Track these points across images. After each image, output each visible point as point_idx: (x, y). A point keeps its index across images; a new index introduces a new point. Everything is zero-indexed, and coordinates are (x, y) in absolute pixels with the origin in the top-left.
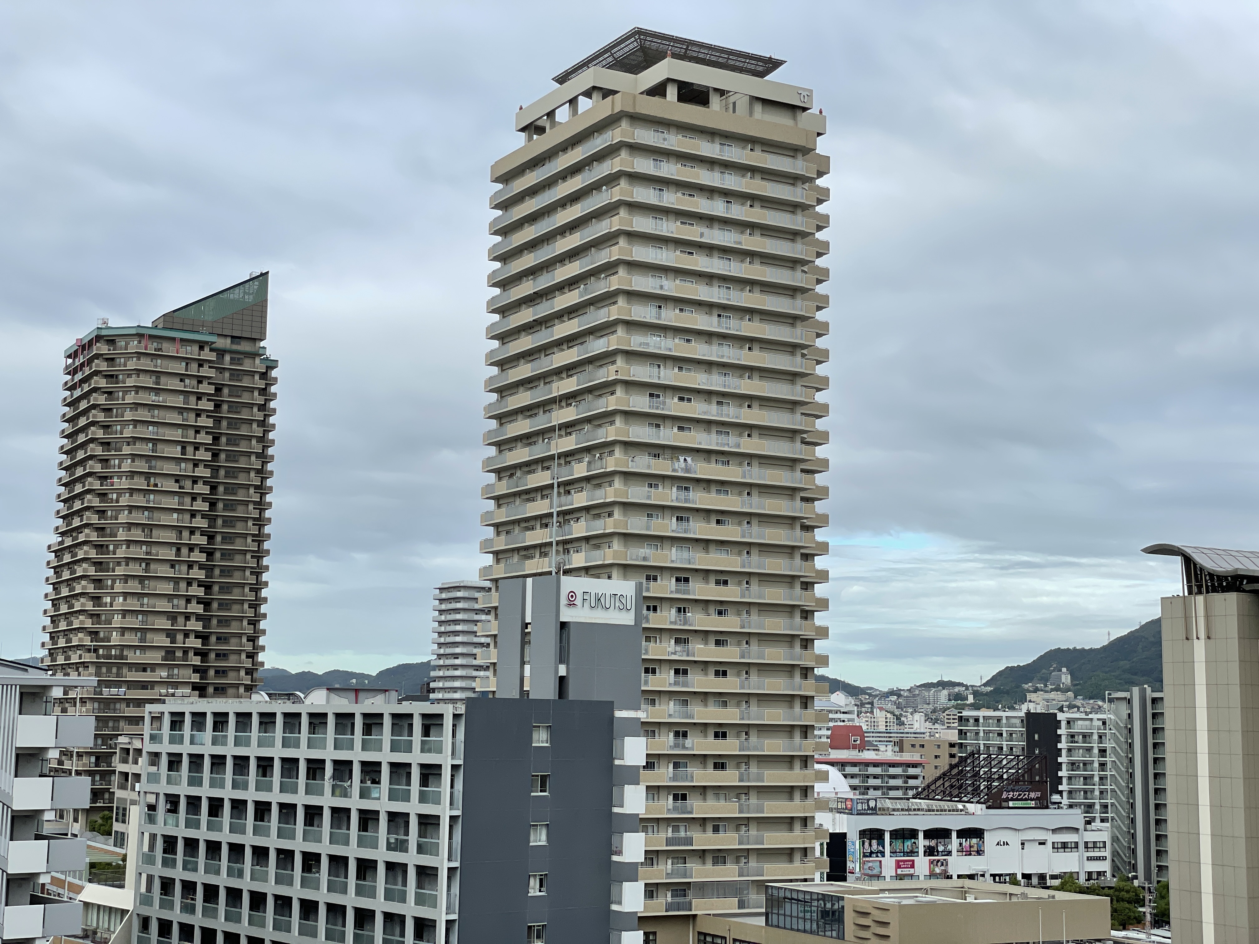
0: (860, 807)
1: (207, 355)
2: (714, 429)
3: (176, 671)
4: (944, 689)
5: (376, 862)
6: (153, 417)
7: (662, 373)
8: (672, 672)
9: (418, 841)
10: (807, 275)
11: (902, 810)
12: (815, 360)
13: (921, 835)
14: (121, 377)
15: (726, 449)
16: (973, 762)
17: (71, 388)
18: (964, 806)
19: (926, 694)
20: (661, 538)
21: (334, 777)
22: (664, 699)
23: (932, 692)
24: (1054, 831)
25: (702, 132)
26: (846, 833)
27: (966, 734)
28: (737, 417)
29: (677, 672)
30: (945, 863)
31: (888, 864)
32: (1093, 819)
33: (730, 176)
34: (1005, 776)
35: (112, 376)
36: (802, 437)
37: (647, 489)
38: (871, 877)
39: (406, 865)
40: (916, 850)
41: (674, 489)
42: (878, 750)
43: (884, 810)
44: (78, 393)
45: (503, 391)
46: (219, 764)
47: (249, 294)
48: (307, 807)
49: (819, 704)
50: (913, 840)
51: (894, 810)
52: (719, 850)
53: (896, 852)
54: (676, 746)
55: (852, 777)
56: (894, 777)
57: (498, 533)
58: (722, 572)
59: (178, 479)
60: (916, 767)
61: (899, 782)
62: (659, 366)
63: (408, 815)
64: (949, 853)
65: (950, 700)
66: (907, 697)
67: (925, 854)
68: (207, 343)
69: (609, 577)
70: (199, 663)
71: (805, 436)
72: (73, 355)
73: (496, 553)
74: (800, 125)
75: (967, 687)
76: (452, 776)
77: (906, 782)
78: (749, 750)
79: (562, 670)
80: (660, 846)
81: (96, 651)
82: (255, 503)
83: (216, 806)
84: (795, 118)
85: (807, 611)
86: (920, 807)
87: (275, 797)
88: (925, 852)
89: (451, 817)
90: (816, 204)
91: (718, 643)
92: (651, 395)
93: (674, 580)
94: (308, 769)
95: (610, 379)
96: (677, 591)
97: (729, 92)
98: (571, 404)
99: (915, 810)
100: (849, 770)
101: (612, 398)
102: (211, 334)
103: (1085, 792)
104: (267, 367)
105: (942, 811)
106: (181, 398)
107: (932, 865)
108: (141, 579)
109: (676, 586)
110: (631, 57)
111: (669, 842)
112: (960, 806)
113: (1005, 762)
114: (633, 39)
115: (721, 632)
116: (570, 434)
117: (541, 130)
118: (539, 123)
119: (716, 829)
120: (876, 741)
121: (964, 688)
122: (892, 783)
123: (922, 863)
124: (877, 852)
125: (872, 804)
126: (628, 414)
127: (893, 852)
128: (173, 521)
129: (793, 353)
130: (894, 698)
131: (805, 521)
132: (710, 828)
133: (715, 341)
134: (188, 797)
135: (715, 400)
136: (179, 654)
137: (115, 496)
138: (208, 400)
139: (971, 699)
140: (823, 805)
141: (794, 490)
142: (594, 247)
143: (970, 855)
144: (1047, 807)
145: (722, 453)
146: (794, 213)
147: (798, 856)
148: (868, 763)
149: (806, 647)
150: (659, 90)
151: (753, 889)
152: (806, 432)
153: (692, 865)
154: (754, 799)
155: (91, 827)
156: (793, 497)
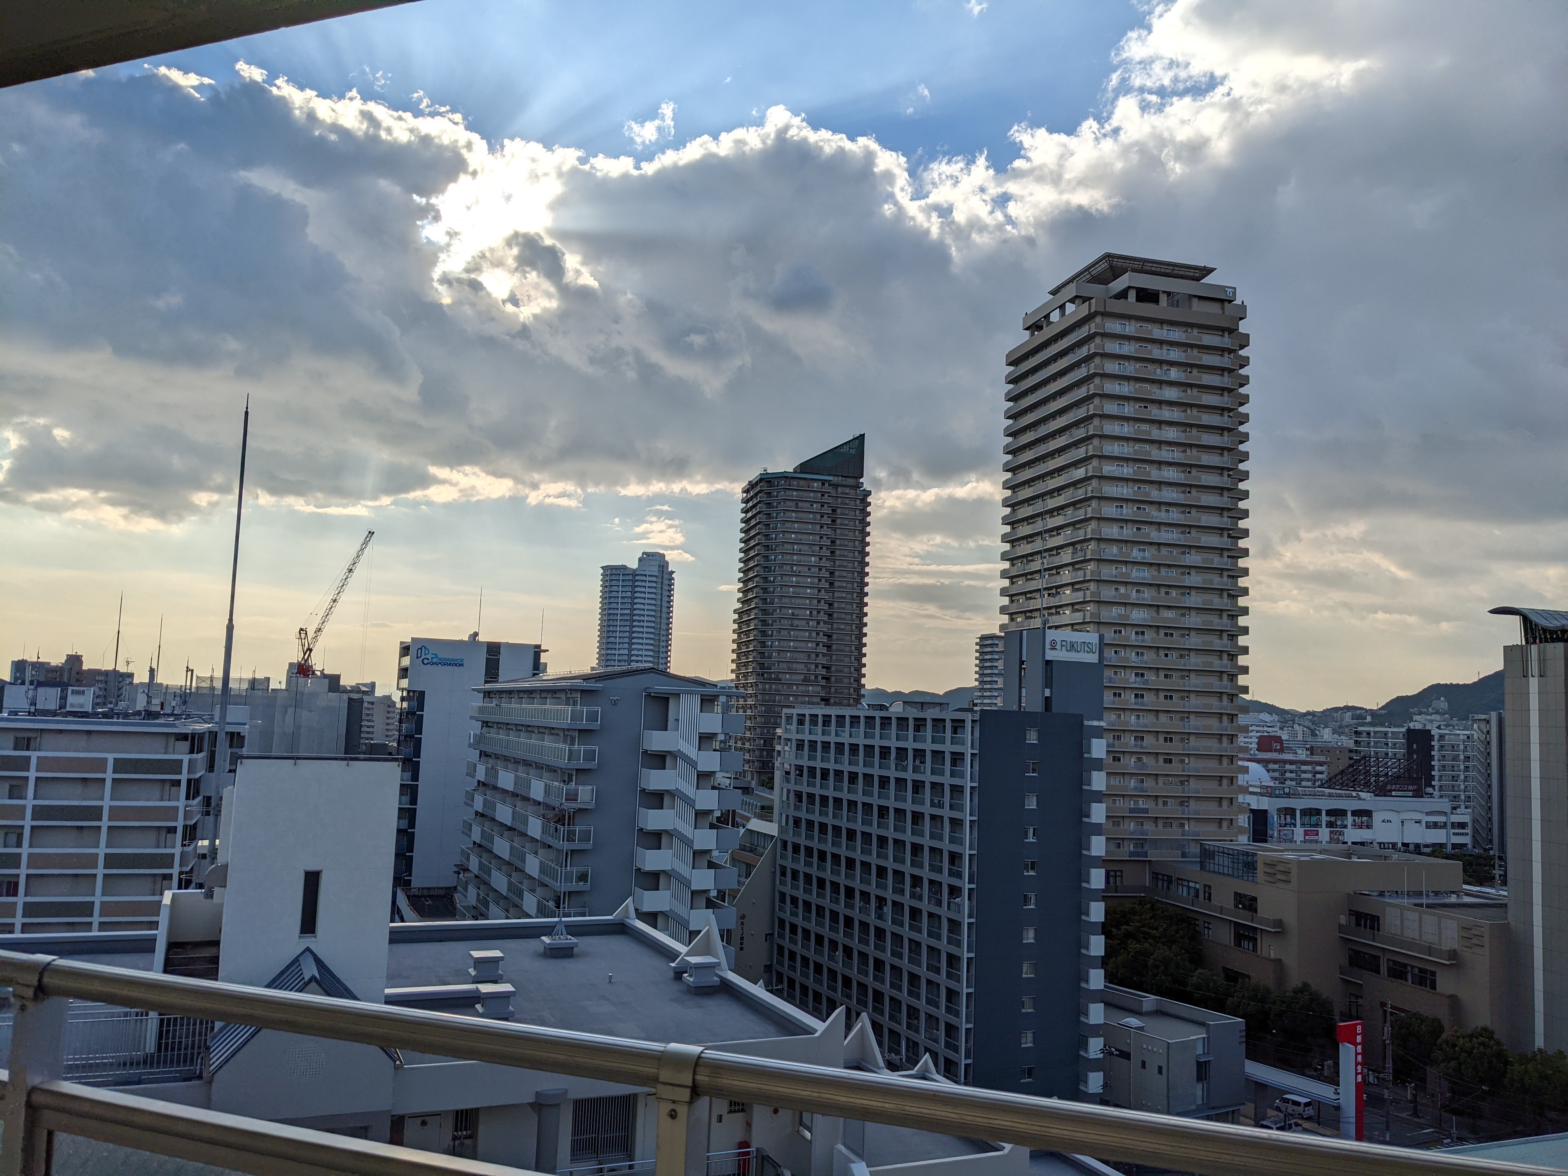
5: (923, 814)
7: (1124, 491)
8: (1133, 696)
9: (950, 802)
10: (1233, 419)
11: (1310, 795)
12: (1239, 478)
13: (1324, 813)
15: (1172, 542)
20: (1125, 604)
21: (897, 758)
22: (1128, 713)
24: (1428, 814)
25: (1154, 322)
27: (1360, 743)
28: (1181, 520)
29: (1136, 696)
30: (1341, 834)
31: (1299, 832)
32: (1459, 807)
34: (1390, 774)
36: (1228, 533)
37: (1116, 570)
38: (1285, 841)
39: (942, 817)
40: (1320, 823)
41: (1136, 570)
43: (1296, 795)
44: (750, 515)
47: (853, 449)
49: (1243, 720)
50: (1318, 817)
51: (1304, 795)
52: (1168, 818)
53: (1305, 824)
54: (1136, 746)
58: (1169, 627)
62: (1124, 485)
63: (943, 784)
64: (1346, 827)
68: (826, 480)
71: (1230, 532)
72: (747, 491)
74: (1226, 313)
76: (972, 760)
78: (1188, 750)
79: (1047, 693)
80: (1125, 813)
82: (858, 572)
84: (1223, 308)
85: (1232, 655)
87: (860, 769)
88: (1327, 825)
89: (971, 787)
90: (1239, 368)
92: (1117, 506)
93: (1134, 633)
94: (881, 753)
95: (1087, 496)
96: (1136, 640)
97: (1173, 292)
99: (1320, 795)
101: (1089, 509)
102: (829, 475)
103: (1453, 787)
104: (864, 495)
105: (1340, 797)
106: (811, 516)
107: (1332, 834)
109: (1136, 637)
110: (1103, 274)
111: (1132, 810)
113: (1390, 763)
114: (1104, 261)
115: (1169, 669)
117: (1040, 328)
118: (1039, 323)
119: (1165, 803)
122: (1304, 776)
123: (1324, 833)
124: (1290, 824)
126: (1100, 519)
127: (1302, 824)
129: (1222, 474)
131: (1230, 592)
132: (1160, 801)
134: (809, 767)
137: (772, 579)
139: (1369, 719)
140: (1240, 789)
141: (1222, 570)
143: (1362, 828)
144: (1422, 797)
145: (1169, 544)
146: (1222, 375)
147: (1225, 825)
148: (1285, 762)
149: (1232, 680)
150: (1123, 295)
151: (1192, 844)
152: (1231, 529)
153: (1148, 826)
154: (1193, 784)
155: (762, 784)
156: (1220, 575)
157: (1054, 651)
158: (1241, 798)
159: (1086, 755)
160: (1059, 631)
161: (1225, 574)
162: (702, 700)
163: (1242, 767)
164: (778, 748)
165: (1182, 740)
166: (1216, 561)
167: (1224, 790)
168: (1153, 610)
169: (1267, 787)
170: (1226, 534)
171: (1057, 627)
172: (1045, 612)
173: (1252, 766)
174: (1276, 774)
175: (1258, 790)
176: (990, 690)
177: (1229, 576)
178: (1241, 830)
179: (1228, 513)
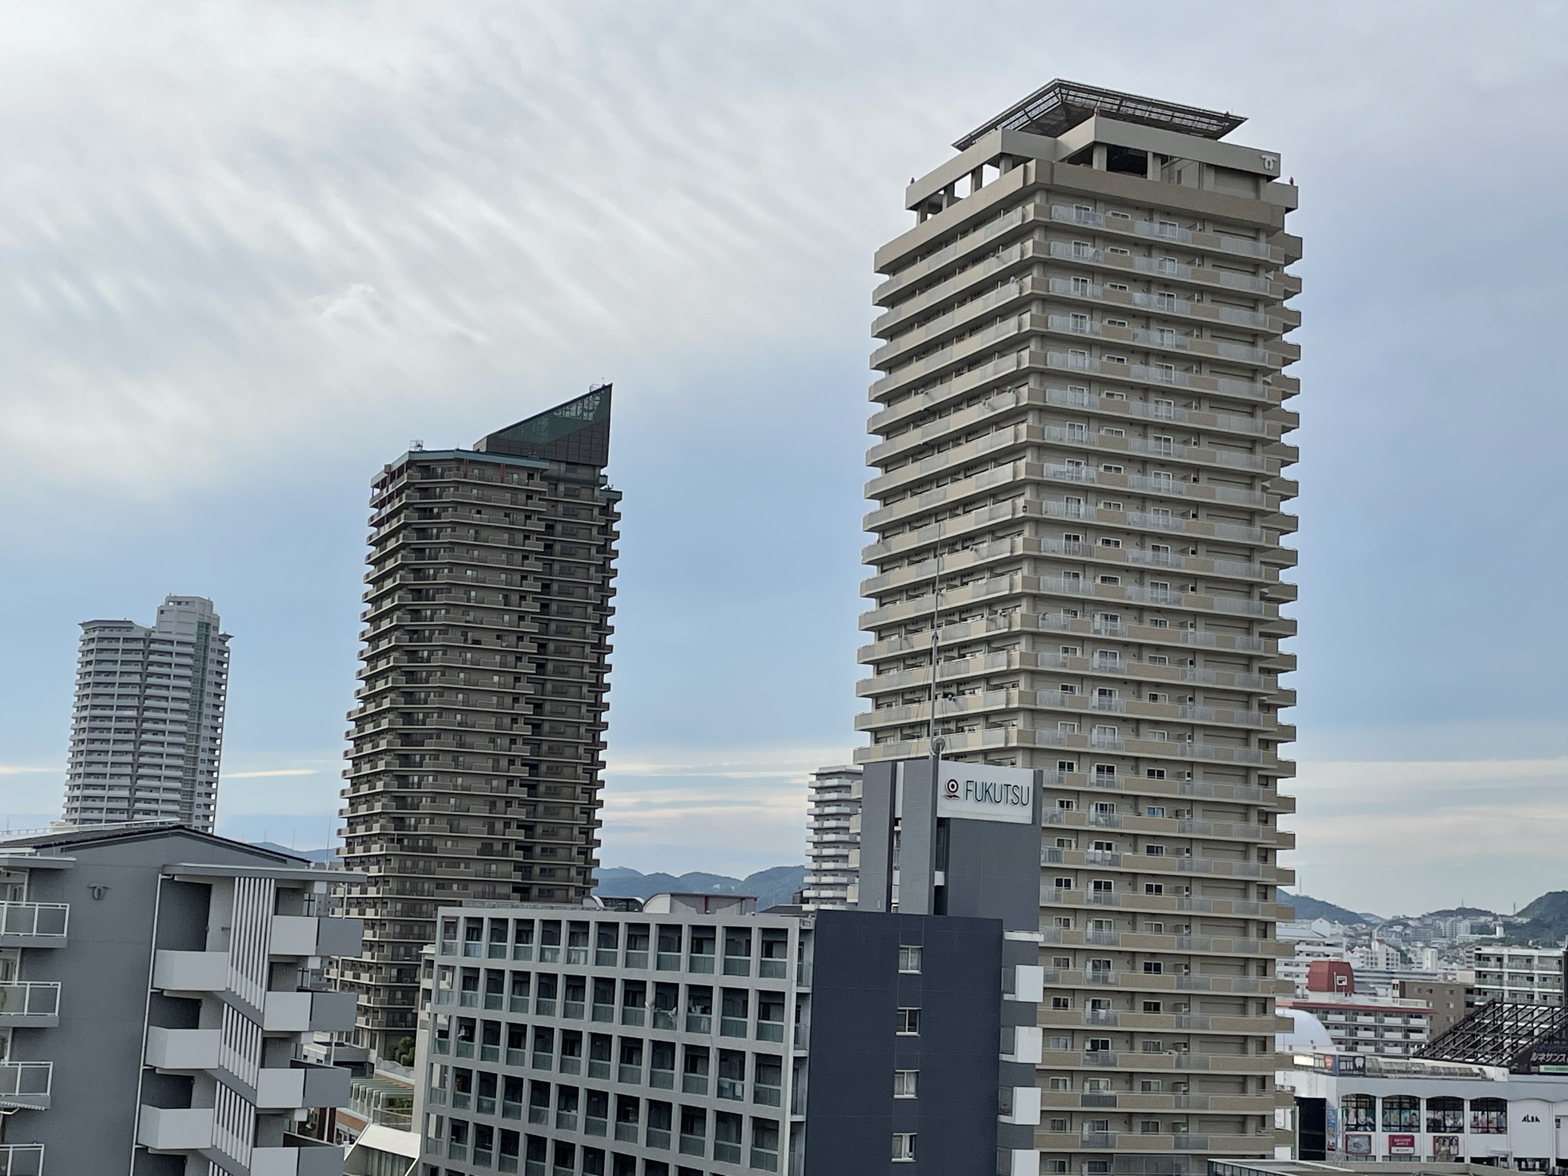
0: (1343, 1066)
1: (537, 485)
2: (1148, 580)
3: (494, 867)
4: (1465, 918)
5: (704, 1111)
6: (472, 559)
7: (1082, 510)
8: (1092, 886)
9: (755, 1087)
10: (1271, 387)
11: (1399, 1072)
12: (1279, 494)
13: (1423, 1105)
14: (436, 510)
15: (1163, 605)
16: (1494, 1012)
17: (379, 524)
18: (1481, 1069)
19: (1442, 924)
20: (1080, 716)
21: (656, 1004)
22: (1081, 918)
23: (1448, 923)
25: (1137, 208)
26: (1324, 1100)
27: (1485, 976)
28: (1178, 566)
29: (1097, 885)
30: (1453, 1142)
31: (1380, 1140)
33: (1172, 263)
35: (425, 509)
36: (1261, 592)
37: (1061, 655)
38: (1356, 1156)
39: (740, 1117)
40: (1416, 1124)
41: (1097, 655)
42: (1375, 994)
43: (1375, 1071)
44: (385, 529)
45: (885, 530)
46: (522, 982)
47: (588, 411)
48: (624, 1040)
49: (1283, 931)
50: (1413, 1111)
51: (1389, 1071)
52: (1151, 1114)
53: (1390, 1126)
54: (1095, 979)
55: (1336, 1028)
56: (1390, 1029)
57: (878, 706)
58: (1156, 761)
59: (499, 635)
60: (1420, 1017)
61: (1398, 1036)
62: (1079, 500)
63: (743, 1054)
64: (1459, 1129)
65: (1472, 933)
66: (1416, 928)
67: (1429, 1129)
68: (537, 469)
69: (1013, 764)
70: (521, 859)
71: (1265, 590)
72: (382, 485)
73: (875, 731)
74: (1264, 198)
75: (1496, 917)
76: (798, 1007)
77: (1407, 1037)
78: (1189, 987)
79: (939, 879)
80: (1075, 1106)
81: (400, 841)
82: (591, 665)
83: (517, 1034)
84: (1257, 190)
85: (1267, 813)
86: (1423, 1069)
87: (586, 1026)
88: (1428, 1127)
89: (795, 1058)
90: (1282, 298)
91: (1150, 850)
92: (1068, 537)
93: (1094, 769)
94: (627, 993)
95: (1017, 516)
96: (1098, 784)
97: (1172, 157)
98: (967, 548)
99: (1415, 1072)
100: (1332, 1018)
101: (1019, 540)
102: (543, 459)
104: (609, 500)
105: (1451, 1074)
106: (506, 536)
107: (1437, 1144)
108: (456, 755)
109: (1098, 777)
110: (1050, 116)
111: (1086, 1100)
112: (1475, 1069)
113: (1536, 1014)
114: (1052, 94)
115: (1154, 837)
116: (967, 584)
117: (936, 208)
118: (935, 200)
119: (1146, 1087)
120: (1374, 983)
121: (1491, 919)
122: (1388, 1035)
123: (1424, 1142)
124: (1365, 1125)
125: (1359, 1063)
126: (1038, 560)
127: (1387, 1126)
128: (493, 684)
129: (1251, 486)
130: (1398, 928)
131: (1265, 698)
132: (1138, 1085)
133: (1152, 471)
134: (486, 1022)
135: (1149, 543)
136: (498, 847)
137: (426, 654)
138: (537, 539)
139: (1499, 933)
140: (1287, 1062)
141: (1251, 658)
142: (999, 352)
143: (1488, 1132)
145: (1158, 610)
146: (1254, 309)
147: (1251, 1125)
148: (1357, 1010)
149: (1265, 859)
150: (1084, 156)
151: (1192, 1164)
152: (1267, 585)
153: (1116, 1131)
154: (1196, 1051)
155: (390, 1055)
156: (1248, 668)
157: (952, 800)
158: (1281, 1078)
159: (1007, 997)
160: (960, 765)
161: (1255, 666)
162: (278, 891)
163: (1283, 1019)
164: (426, 983)
165: (1176, 968)
166: (1239, 643)
167: (1247, 1063)
168: (1129, 728)
169: (1325, 1055)
170: (1257, 594)
171: (958, 757)
172: (939, 729)
173: (1300, 1016)
174: (1341, 1033)
175: (1309, 1062)
176: (833, 872)
177: (1262, 670)
178: (1282, 1137)
179: (1258, 557)
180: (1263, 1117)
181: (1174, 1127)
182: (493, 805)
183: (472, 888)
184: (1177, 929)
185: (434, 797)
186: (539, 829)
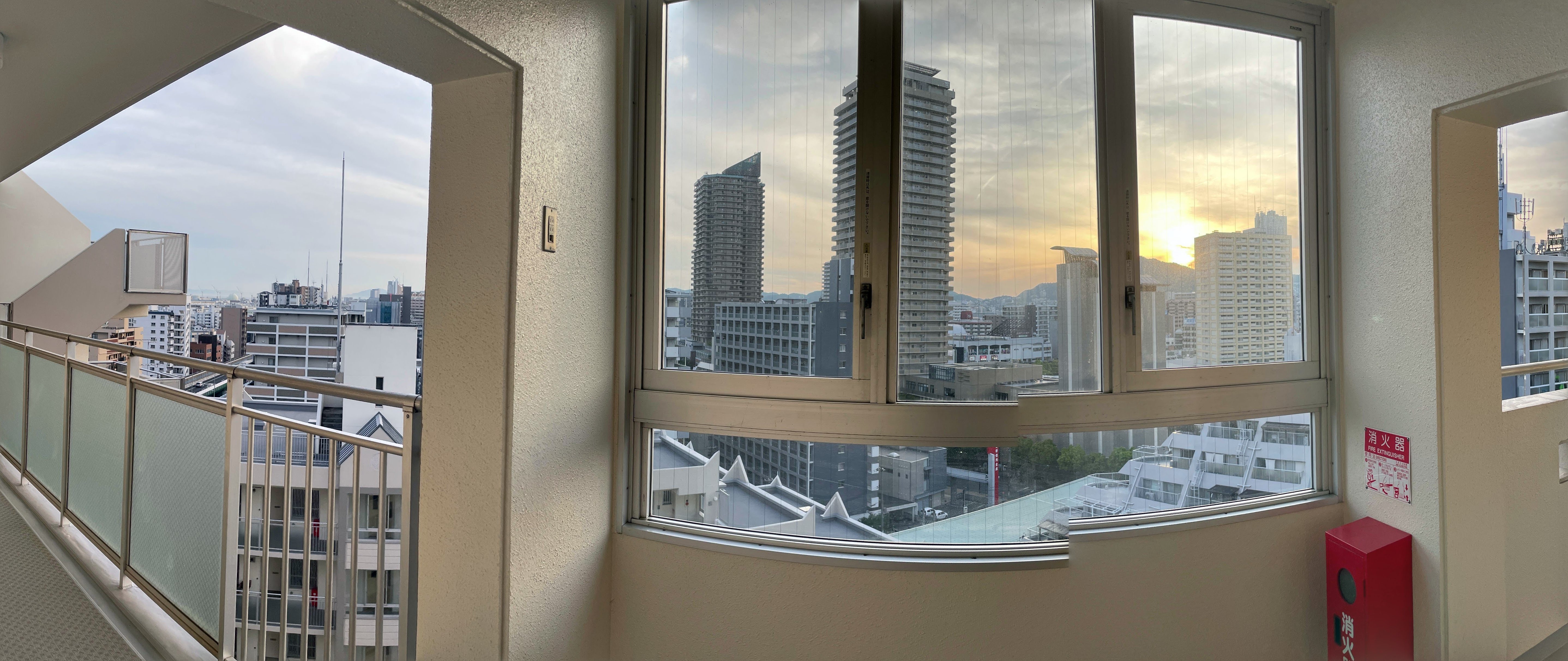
1: (741, 183)
3: (735, 293)
11: (983, 339)
13: (989, 347)
14: (713, 192)
16: (1007, 323)
17: (696, 197)
18: (1004, 337)
24: (1034, 344)
26: (963, 348)
27: (1006, 313)
30: (996, 357)
31: (978, 357)
32: (1047, 340)
34: (1018, 327)
35: (709, 192)
38: (971, 362)
40: (987, 352)
42: (979, 320)
44: (699, 198)
46: (738, 324)
47: (754, 161)
49: (950, 303)
50: (986, 349)
51: (980, 339)
53: (980, 353)
56: (982, 328)
57: (838, 245)
59: (732, 227)
60: (990, 325)
64: (998, 353)
65: (1006, 302)
66: (991, 301)
68: (740, 178)
70: (742, 290)
72: (697, 185)
73: (837, 251)
74: (945, 95)
75: (1012, 297)
76: (812, 328)
77: (986, 330)
78: (924, 319)
79: (851, 292)
81: (708, 286)
83: (738, 337)
84: (943, 92)
85: (946, 271)
87: (756, 335)
88: (990, 353)
89: (812, 342)
90: (951, 124)
91: (914, 282)
94: (766, 326)
97: (919, 81)
99: (987, 339)
100: (967, 326)
102: (742, 175)
103: (1044, 331)
104: (761, 186)
105: (996, 339)
106: (732, 199)
108: (722, 262)
113: (1018, 322)
117: (851, 96)
118: (851, 93)
119: (913, 346)
123: (989, 357)
124: (974, 353)
128: (732, 242)
129: (942, 179)
137: (712, 233)
140: (951, 338)
141: (942, 228)
143: (1005, 353)
144: (1032, 337)
147: (941, 355)
148: (973, 324)
149: (946, 284)
151: (925, 366)
154: (926, 336)
156: (941, 231)
158: (950, 342)
161: (943, 230)
163: (950, 327)
164: (714, 325)
165: (921, 315)
166: (939, 224)
167: (941, 339)
169: (963, 336)
170: (943, 210)
173: (954, 325)
174: (968, 330)
175: (958, 338)
177: (945, 232)
178: (951, 358)
179: (944, 200)
180: (944, 353)
181: (920, 357)
182: (733, 275)
183: (728, 299)
184: (921, 304)
185: (717, 273)
186: (746, 282)
